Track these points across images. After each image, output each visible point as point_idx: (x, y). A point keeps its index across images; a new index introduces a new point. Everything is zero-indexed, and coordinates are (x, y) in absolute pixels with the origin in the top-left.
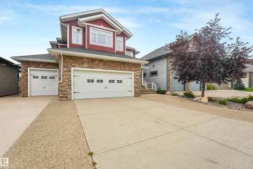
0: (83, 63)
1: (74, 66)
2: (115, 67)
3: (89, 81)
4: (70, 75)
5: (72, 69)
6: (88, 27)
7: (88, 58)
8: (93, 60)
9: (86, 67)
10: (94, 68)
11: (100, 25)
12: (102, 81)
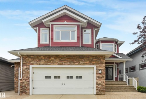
0: (40, 60)
1: (32, 64)
2: (72, 61)
3: (46, 77)
4: (29, 73)
5: (31, 66)
6: (52, 25)
7: (44, 56)
8: (49, 57)
9: (43, 64)
10: (50, 65)
11: (63, 21)
12: (59, 77)
